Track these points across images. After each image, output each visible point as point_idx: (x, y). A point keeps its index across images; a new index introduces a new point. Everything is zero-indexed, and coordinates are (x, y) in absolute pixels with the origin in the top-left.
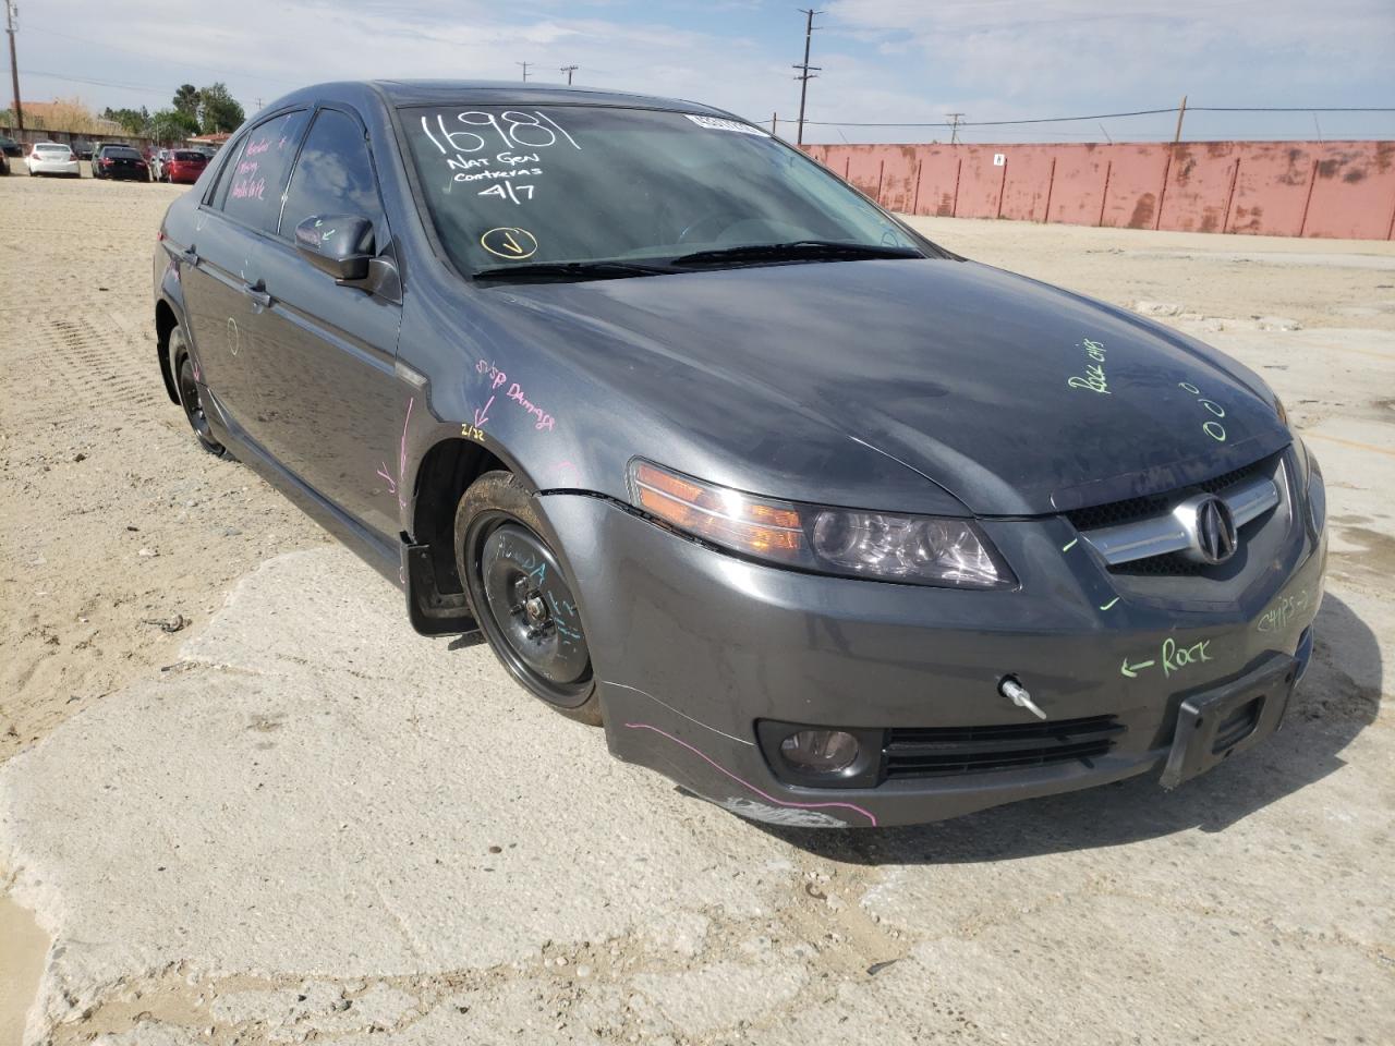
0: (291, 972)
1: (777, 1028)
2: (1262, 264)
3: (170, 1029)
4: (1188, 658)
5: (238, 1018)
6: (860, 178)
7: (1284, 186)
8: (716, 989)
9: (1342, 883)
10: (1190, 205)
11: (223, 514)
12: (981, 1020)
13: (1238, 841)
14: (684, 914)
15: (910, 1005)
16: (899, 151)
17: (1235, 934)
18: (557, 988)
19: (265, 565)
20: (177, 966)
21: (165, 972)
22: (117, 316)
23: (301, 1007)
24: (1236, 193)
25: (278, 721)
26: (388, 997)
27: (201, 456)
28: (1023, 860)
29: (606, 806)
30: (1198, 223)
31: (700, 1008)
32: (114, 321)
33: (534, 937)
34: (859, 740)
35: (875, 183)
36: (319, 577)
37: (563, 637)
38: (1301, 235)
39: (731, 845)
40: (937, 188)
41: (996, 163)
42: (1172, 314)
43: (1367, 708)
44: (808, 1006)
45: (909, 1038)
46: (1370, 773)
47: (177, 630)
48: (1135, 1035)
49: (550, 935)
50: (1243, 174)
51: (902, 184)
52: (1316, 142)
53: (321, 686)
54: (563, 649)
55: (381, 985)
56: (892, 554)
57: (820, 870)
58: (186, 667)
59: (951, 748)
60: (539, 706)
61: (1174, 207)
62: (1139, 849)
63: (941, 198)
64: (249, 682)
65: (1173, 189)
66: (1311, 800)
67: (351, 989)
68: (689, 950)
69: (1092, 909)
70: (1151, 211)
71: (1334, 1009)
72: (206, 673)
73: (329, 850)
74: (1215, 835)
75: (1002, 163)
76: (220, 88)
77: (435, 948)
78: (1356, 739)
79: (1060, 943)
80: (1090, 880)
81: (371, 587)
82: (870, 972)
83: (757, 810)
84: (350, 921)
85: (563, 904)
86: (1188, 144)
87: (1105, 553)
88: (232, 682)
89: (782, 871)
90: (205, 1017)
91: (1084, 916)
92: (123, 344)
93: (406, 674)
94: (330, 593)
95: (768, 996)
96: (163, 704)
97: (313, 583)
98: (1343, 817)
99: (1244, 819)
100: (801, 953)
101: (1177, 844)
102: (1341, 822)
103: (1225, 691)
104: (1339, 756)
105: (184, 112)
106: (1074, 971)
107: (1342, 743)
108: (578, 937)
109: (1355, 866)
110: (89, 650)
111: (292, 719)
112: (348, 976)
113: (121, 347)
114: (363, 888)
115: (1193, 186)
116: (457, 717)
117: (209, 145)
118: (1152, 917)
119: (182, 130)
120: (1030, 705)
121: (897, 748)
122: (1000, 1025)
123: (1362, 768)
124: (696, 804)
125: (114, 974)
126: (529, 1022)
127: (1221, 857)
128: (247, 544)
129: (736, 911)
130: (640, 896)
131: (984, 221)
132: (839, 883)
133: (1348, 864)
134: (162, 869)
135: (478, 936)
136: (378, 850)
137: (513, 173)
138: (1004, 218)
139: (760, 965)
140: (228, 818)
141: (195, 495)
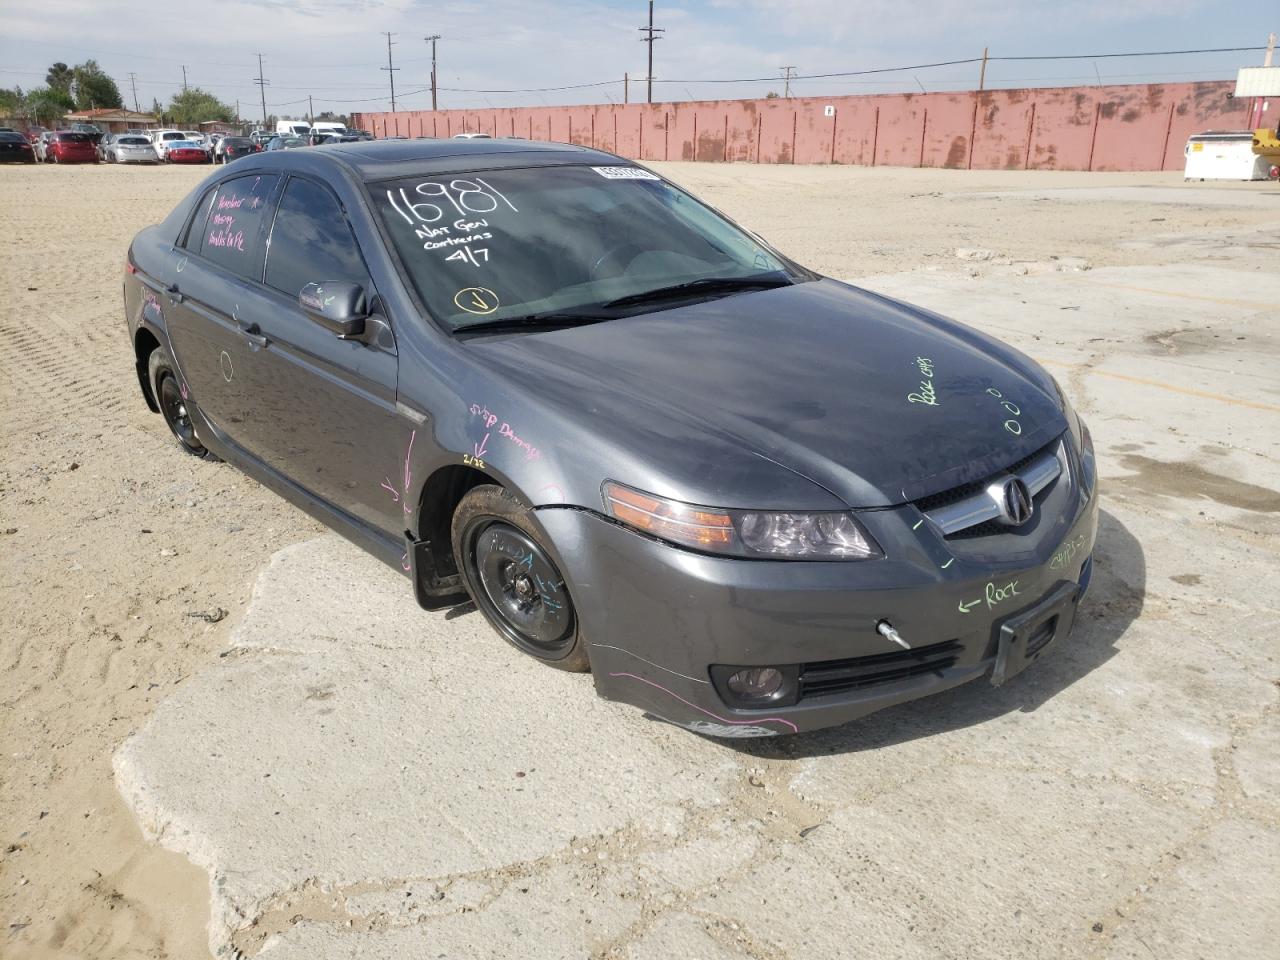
0: (396, 877)
1: (744, 880)
2: (1058, 202)
3: (321, 925)
4: (1004, 594)
5: (367, 913)
6: (707, 132)
7: (1073, 126)
8: (698, 857)
9: (1117, 739)
10: (996, 145)
11: (221, 512)
12: (881, 860)
13: (1048, 717)
14: (666, 808)
15: (831, 855)
16: (741, 106)
17: (1045, 782)
18: (586, 869)
19: (275, 558)
20: (312, 881)
21: (304, 886)
22: (54, 317)
23: (409, 901)
24: (1034, 132)
25: (330, 690)
26: (469, 888)
27: (185, 458)
28: (900, 745)
29: (595, 734)
30: (1004, 161)
31: (688, 872)
32: (54, 323)
33: (563, 835)
34: (782, 673)
35: (721, 136)
36: (326, 565)
37: (548, 608)
38: (1090, 170)
39: (691, 754)
40: (776, 138)
41: (826, 113)
42: (986, 259)
43: (1136, 605)
44: (763, 863)
45: (834, 877)
46: (1138, 656)
47: (217, 621)
48: (981, 858)
49: (574, 832)
50: (1039, 117)
51: (745, 136)
52: (1097, 87)
53: (354, 659)
54: (549, 617)
55: (462, 880)
56: (796, 540)
57: (758, 767)
58: (240, 653)
59: (847, 672)
60: (528, 660)
61: (984, 147)
62: (979, 729)
63: (781, 148)
64: (297, 660)
65: (981, 132)
66: (1097, 681)
67: (441, 885)
68: (674, 833)
69: (950, 776)
70: (964, 152)
71: (1113, 827)
72: (258, 657)
73: (398, 787)
74: (1031, 714)
75: (832, 113)
76: (92, 65)
77: (494, 850)
78: (1127, 631)
79: (929, 802)
80: (947, 755)
81: (371, 571)
82: (802, 835)
83: (712, 729)
84: (428, 837)
85: (578, 809)
86: (991, 91)
87: (942, 527)
88: (283, 662)
89: (730, 770)
90: (342, 915)
91: (944, 781)
92: (72, 346)
93: (418, 643)
94: (338, 578)
95: (734, 858)
96: (234, 685)
97: (322, 571)
98: (1119, 692)
99: (1051, 700)
100: (752, 827)
101: (1005, 723)
102: (1117, 695)
103: (1031, 614)
104: (1115, 645)
105: (57, 89)
106: (940, 820)
107: (1118, 634)
108: (594, 832)
109: (1126, 726)
110: (149, 645)
111: (339, 687)
112: (437, 876)
113: (69, 350)
114: (431, 812)
115: (997, 129)
116: (468, 675)
117: (88, 122)
118: (991, 777)
119: (57, 107)
120: (898, 640)
121: (810, 677)
122: (893, 862)
123: (1132, 653)
124: (661, 726)
125: (268, 891)
126: (572, 894)
127: (1036, 729)
128: (251, 539)
129: (703, 802)
130: (633, 798)
131: (819, 167)
132: (772, 775)
133: (1121, 725)
134: (277, 813)
135: (523, 838)
136: (435, 783)
137: (469, 239)
138: (837, 163)
139: (725, 837)
140: (314, 770)
141: (191, 496)
